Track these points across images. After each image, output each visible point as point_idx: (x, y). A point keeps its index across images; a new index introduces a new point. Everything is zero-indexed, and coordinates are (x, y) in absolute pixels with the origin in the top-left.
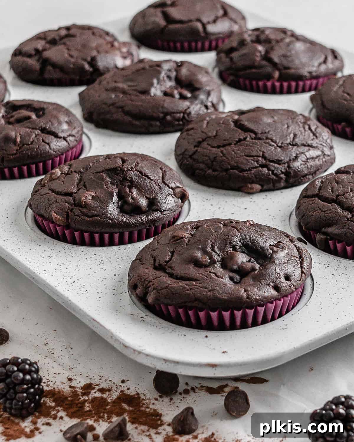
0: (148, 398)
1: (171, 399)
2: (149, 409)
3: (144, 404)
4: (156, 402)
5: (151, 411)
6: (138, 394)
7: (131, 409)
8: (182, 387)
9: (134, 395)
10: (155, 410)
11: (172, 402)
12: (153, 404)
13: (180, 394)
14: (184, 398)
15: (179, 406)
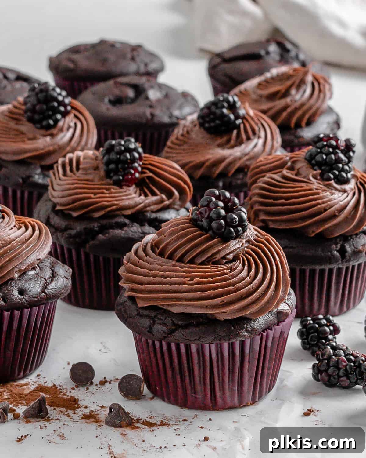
0: (65, 388)
1: (88, 389)
2: (66, 396)
3: (61, 392)
4: (73, 391)
5: (68, 398)
6: (54, 385)
7: (49, 396)
8: (96, 380)
9: (52, 386)
10: (71, 397)
11: (88, 391)
12: (70, 392)
13: (97, 385)
14: (99, 388)
15: (95, 393)
